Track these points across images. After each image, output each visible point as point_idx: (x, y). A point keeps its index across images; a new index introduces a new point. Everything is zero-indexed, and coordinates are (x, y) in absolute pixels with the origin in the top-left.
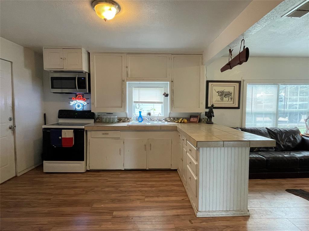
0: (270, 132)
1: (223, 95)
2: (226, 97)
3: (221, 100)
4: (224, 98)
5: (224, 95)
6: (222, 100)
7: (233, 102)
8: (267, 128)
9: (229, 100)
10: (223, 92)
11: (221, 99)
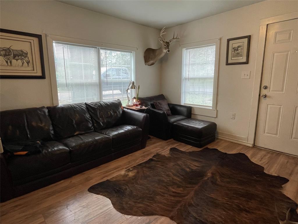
0: (89, 108)
1: (9, 55)
2: (17, 60)
3: (6, 64)
4: (14, 61)
5: (12, 55)
6: (9, 64)
7: (32, 69)
8: (86, 104)
9: (24, 64)
10: (10, 51)
11: (7, 62)
